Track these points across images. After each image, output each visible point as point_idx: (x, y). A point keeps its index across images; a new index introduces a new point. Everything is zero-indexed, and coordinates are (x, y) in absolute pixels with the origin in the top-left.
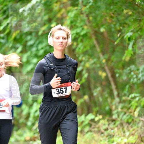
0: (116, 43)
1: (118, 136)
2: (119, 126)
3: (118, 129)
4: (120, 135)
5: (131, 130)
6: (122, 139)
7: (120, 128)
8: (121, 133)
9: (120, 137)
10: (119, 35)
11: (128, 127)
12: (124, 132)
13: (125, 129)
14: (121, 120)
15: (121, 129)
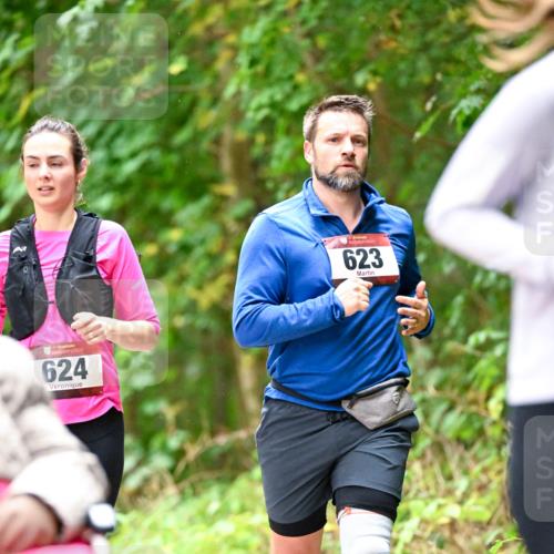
0: (418, 135)
1: (424, 494)
2: (429, 456)
3: (424, 467)
4: (432, 492)
5: (476, 469)
6: (440, 507)
7: (431, 464)
8: (437, 483)
9: (432, 497)
10: (429, 106)
11: (462, 459)
12: (450, 478)
13: (453, 466)
14: (437, 431)
15: (436, 468)
